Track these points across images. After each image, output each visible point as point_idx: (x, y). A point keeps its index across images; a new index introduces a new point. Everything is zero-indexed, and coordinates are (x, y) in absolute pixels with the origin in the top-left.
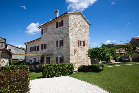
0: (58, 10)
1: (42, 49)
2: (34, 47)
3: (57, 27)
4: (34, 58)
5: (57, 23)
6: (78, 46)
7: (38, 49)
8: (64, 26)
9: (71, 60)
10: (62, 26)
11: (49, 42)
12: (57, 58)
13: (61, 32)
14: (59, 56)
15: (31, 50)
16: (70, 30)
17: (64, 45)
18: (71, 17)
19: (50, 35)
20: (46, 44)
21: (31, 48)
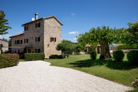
0: (37, 14)
1: (25, 43)
2: (18, 40)
3: (36, 27)
4: (18, 50)
5: (36, 24)
6: (51, 41)
7: (22, 43)
8: (41, 27)
9: (44, 51)
10: (40, 27)
11: (30, 38)
12: (36, 49)
13: (38, 31)
14: (37, 49)
15: (15, 43)
16: (44, 30)
17: (40, 41)
18: (46, 21)
19: (31, 32)
20: (28, 39)
21: (15, 41)
